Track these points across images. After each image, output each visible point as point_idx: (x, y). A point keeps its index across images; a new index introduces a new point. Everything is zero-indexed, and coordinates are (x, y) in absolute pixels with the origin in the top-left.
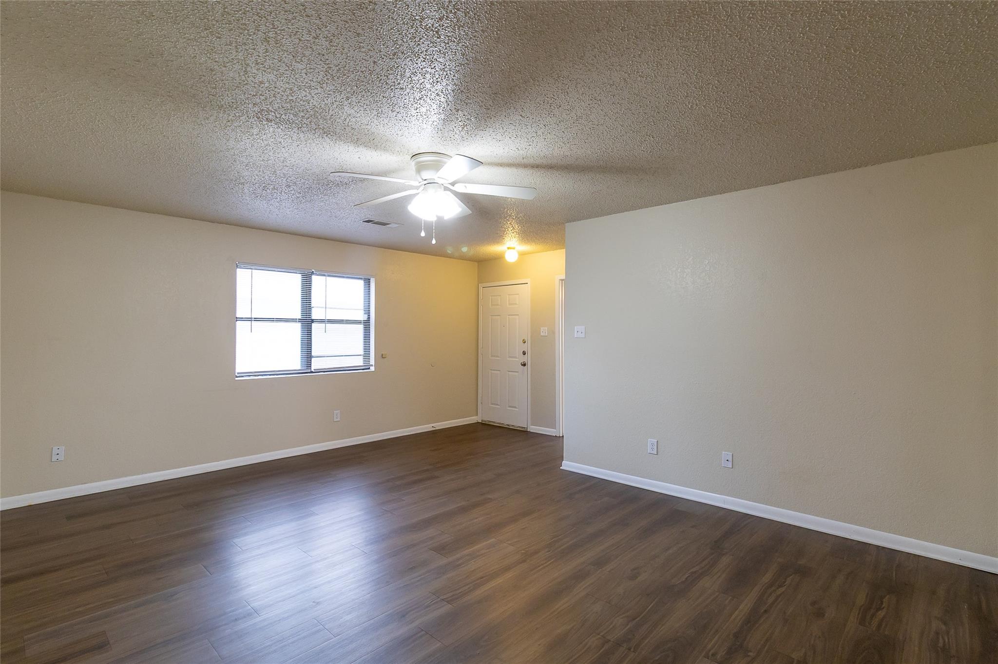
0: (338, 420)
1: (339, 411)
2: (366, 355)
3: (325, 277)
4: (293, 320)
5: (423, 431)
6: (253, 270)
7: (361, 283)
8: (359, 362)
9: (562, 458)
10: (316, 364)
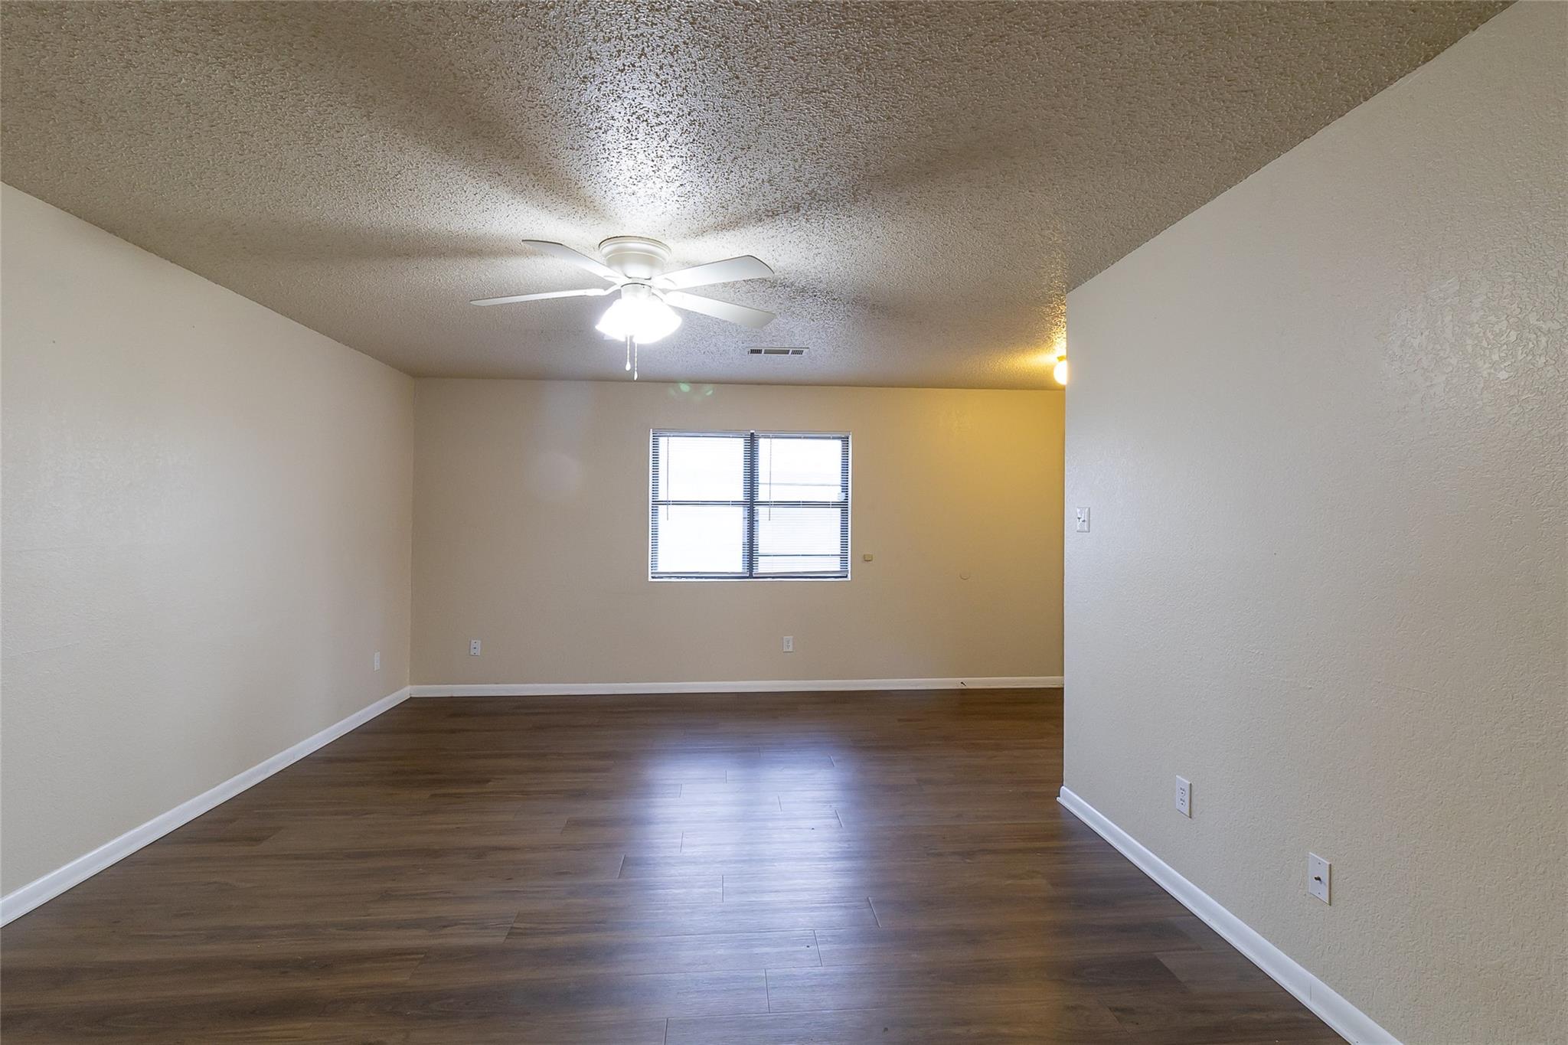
0: (790, 649)
1: (792, 637)
2: (843, 557)
3: (769, 440)
4: (735, 503)
5: (918, 688)
6: (670, 438)
7: (838, 444)
8: (834, 565)
9: (1060, 782)
10: (763, 566)
